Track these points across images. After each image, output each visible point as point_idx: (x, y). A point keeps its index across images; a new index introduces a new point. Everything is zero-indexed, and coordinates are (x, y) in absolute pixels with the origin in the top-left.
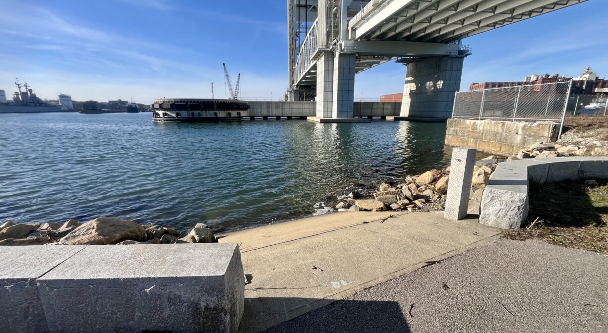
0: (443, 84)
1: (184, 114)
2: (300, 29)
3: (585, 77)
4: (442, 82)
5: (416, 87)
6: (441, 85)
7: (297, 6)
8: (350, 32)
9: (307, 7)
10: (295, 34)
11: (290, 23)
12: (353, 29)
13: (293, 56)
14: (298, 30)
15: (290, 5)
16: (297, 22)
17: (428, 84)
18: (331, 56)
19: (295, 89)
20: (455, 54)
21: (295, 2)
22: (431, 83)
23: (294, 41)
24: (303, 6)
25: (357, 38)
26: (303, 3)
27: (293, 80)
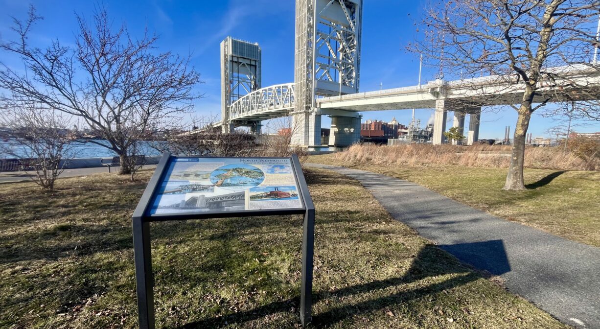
3: (393, 123)
4: (353, 129)
7: (231, 61)
8: (318, 104)
9: (238, 63)
10: (229, 81)
11: (225, 72)
12: (320, 103)
13: (228, 97)
14: (232, 78)
15: (225, 60)
16: (231, 73)
17: (345, 129)
18: (308, 114)
19: (230, 122)
20: (358, 117)
21: (229, 59)
22: (347, 129)
23: (228, 86)
24: (236, 62)
25: (322, 107)
26: (235, 60)
27: (228, 116)
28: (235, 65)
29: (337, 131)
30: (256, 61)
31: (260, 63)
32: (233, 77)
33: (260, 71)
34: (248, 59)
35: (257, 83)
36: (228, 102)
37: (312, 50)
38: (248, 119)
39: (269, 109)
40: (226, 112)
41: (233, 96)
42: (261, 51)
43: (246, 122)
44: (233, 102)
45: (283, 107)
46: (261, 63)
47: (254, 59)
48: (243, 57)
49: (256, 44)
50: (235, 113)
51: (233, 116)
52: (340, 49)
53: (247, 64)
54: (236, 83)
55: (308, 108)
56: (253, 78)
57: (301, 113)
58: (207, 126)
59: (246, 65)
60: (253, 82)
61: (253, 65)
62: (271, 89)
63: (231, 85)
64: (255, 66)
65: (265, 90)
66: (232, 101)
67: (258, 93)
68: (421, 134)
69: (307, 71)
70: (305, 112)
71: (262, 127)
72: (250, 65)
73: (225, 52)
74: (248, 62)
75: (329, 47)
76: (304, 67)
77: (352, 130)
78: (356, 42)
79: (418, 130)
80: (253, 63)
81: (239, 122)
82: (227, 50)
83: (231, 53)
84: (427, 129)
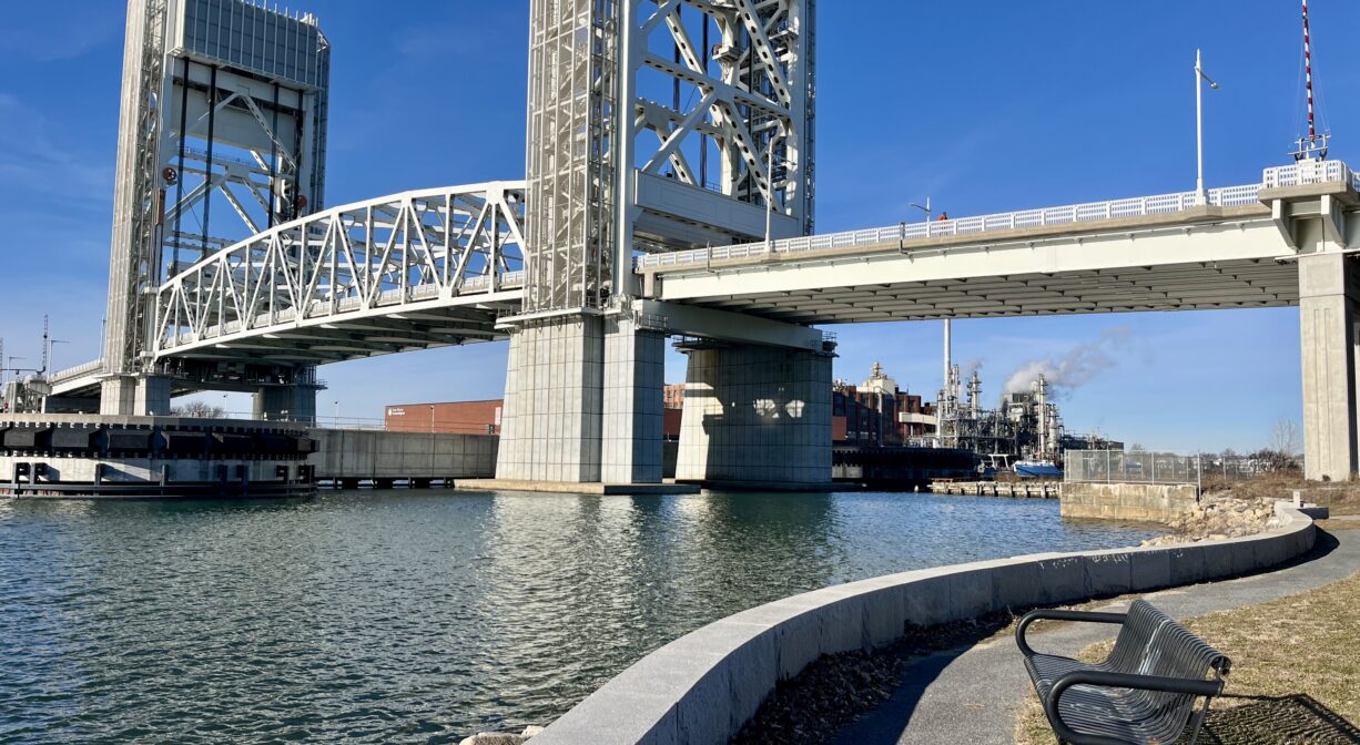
0: (804, 409)
1: (188, 469)
2: (185, 160)
4: (800, 404)
5: (724, 409)
6: (799, 410)
7: (176, 81)
8: (649, 281)
9: (213, 93)
10: (158, 173)
11: (143, 127)
12: (658, 278)
13: (150, 247)
14: (175, 161)
15: (144, 72)
16: (175, 134)
17: (760, 404)
18: (597, 328)
19: (150, 368)
20: (819, 349)
21: (168, 68)
22: (771, 404)
23: (153, 194)
24: (200, 88)
25: (666, 296)
26: (199, 76)
27: (142, 336)
28: (196, 102)
29: (721, 412)
30: (301, 92)
31: (321, 106)
32: (182, 155)
33: (320, 136)
34: (266, 80)
35: (305, 191)
36: (144, 269)
37: (618, 33)
38: (251, 353)
39: (374, 306)
40: (131, 314)
41: (176, 245)
42: (327, 52)
43: (240, 369)
44: (173, 273)
45: (456, 294)
46: (324, 104)
47: (297, 83)
48: (242, 67)
49: (307, 19)
50: (185, 323)
51: (172, 340)
52: (724, 50)
53: (256, 101)
54: (193, 183)
55: (597, 296)
56: (286, 166)
57: (562, 320)
58: (20, 386)
59: (252, 104)
60: (282, 186)
61: (286, 111)
62: (386, 212)
63: (171, 191)
64: (298, 116)
65: (357, 216)
66: (168, 264)
67: (315, 230)
68: (986, 431)
69: (595, 124)
70: (584, 316)
71: (319, 395)
72: (273, 108)
73: (148, 35)
74: (265, 94)
75: (679, 38)
76: (578, 107)
77: (796, 408)
78: (796, 21)
79: (974, 416)
80: (287, 100)
81: (199, 369)
82: (158, 30)
83: (179, 43)
84: (1004, 410)
